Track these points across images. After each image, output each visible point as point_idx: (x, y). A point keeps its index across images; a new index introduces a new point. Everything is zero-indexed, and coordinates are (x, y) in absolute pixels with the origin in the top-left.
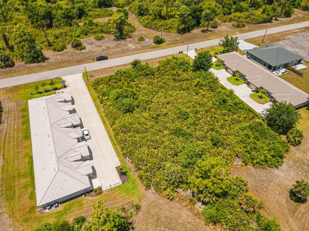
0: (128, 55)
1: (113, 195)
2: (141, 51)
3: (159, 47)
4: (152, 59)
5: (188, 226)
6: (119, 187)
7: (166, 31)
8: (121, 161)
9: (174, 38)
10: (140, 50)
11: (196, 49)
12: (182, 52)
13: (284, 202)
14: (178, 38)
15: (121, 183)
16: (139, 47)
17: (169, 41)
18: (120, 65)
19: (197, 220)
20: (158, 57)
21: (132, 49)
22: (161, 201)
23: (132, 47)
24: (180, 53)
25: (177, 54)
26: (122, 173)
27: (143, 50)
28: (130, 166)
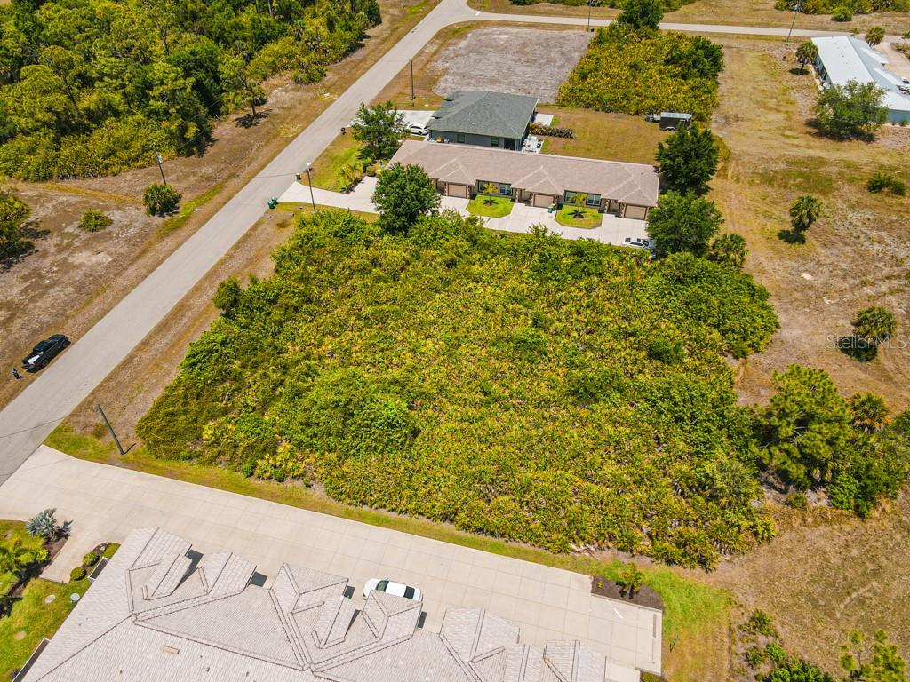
0: (125, 291)
1: (689, 658)
2: (147, 259)
3: (185, 219)
4: (221, 263)
5: (855, 553)
6: (667, 624)
7: (141, 163)
8: (575, 567)
9: (194, 174)
10: (138, 257)
11: (299, 178)
12: (276, 203)
13: (862, 375)
14: (206, 170)
15: (659, 614)
16: (124, 250)
17: (191, 189)
18: (150, 336)
19: (847, 528)
20: (232, 249)
21: (106, 268)
22: (761, 561)
23: (99, 263)
24: (272, 207)
25: (267, 213)
26: (627, 591)
27: (149, 255)
28: (609, 559)
